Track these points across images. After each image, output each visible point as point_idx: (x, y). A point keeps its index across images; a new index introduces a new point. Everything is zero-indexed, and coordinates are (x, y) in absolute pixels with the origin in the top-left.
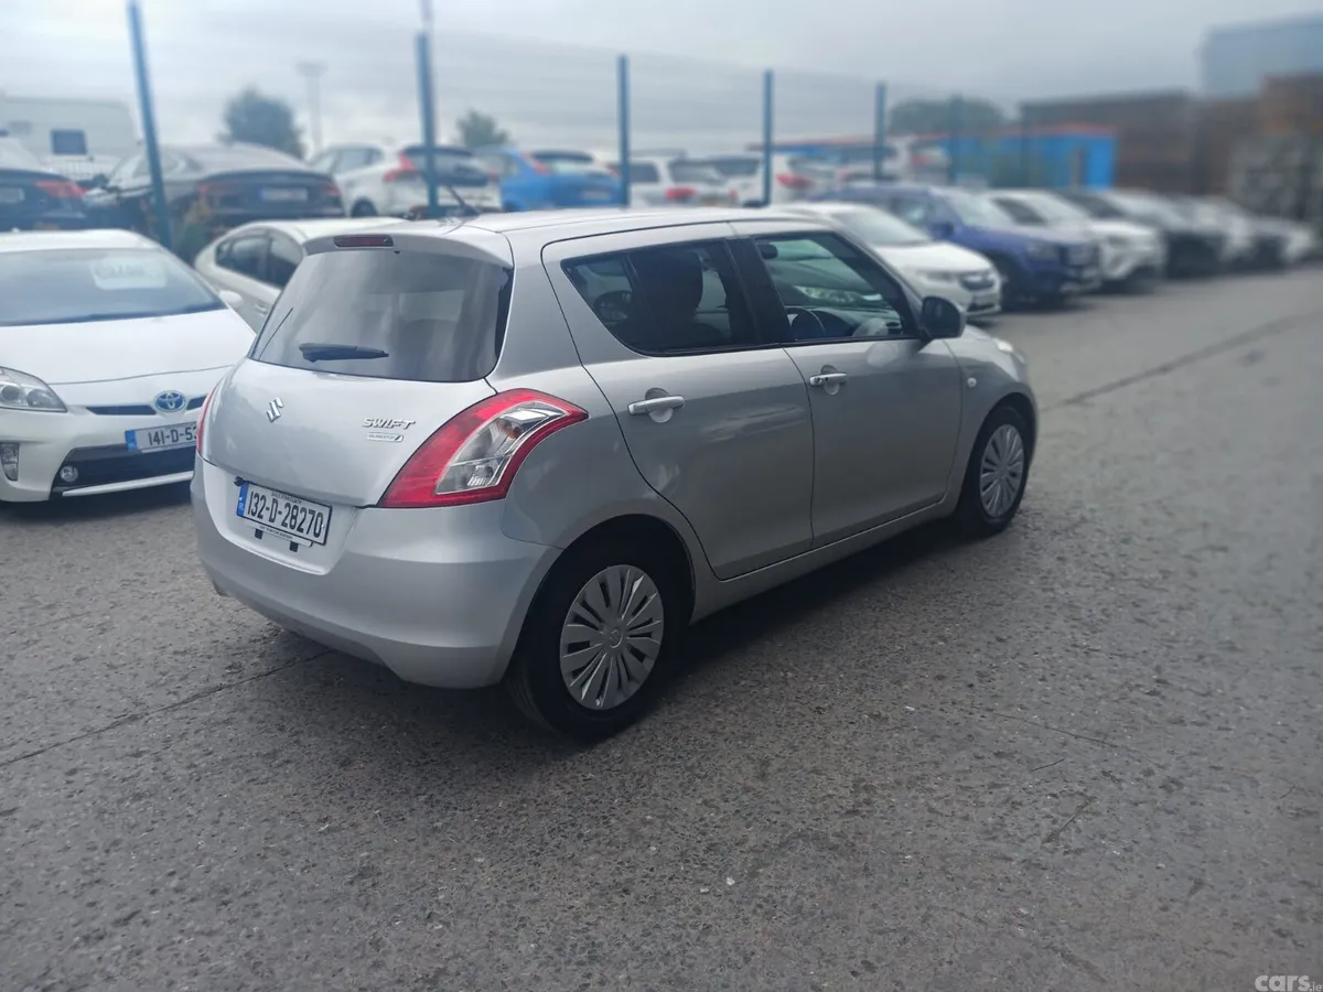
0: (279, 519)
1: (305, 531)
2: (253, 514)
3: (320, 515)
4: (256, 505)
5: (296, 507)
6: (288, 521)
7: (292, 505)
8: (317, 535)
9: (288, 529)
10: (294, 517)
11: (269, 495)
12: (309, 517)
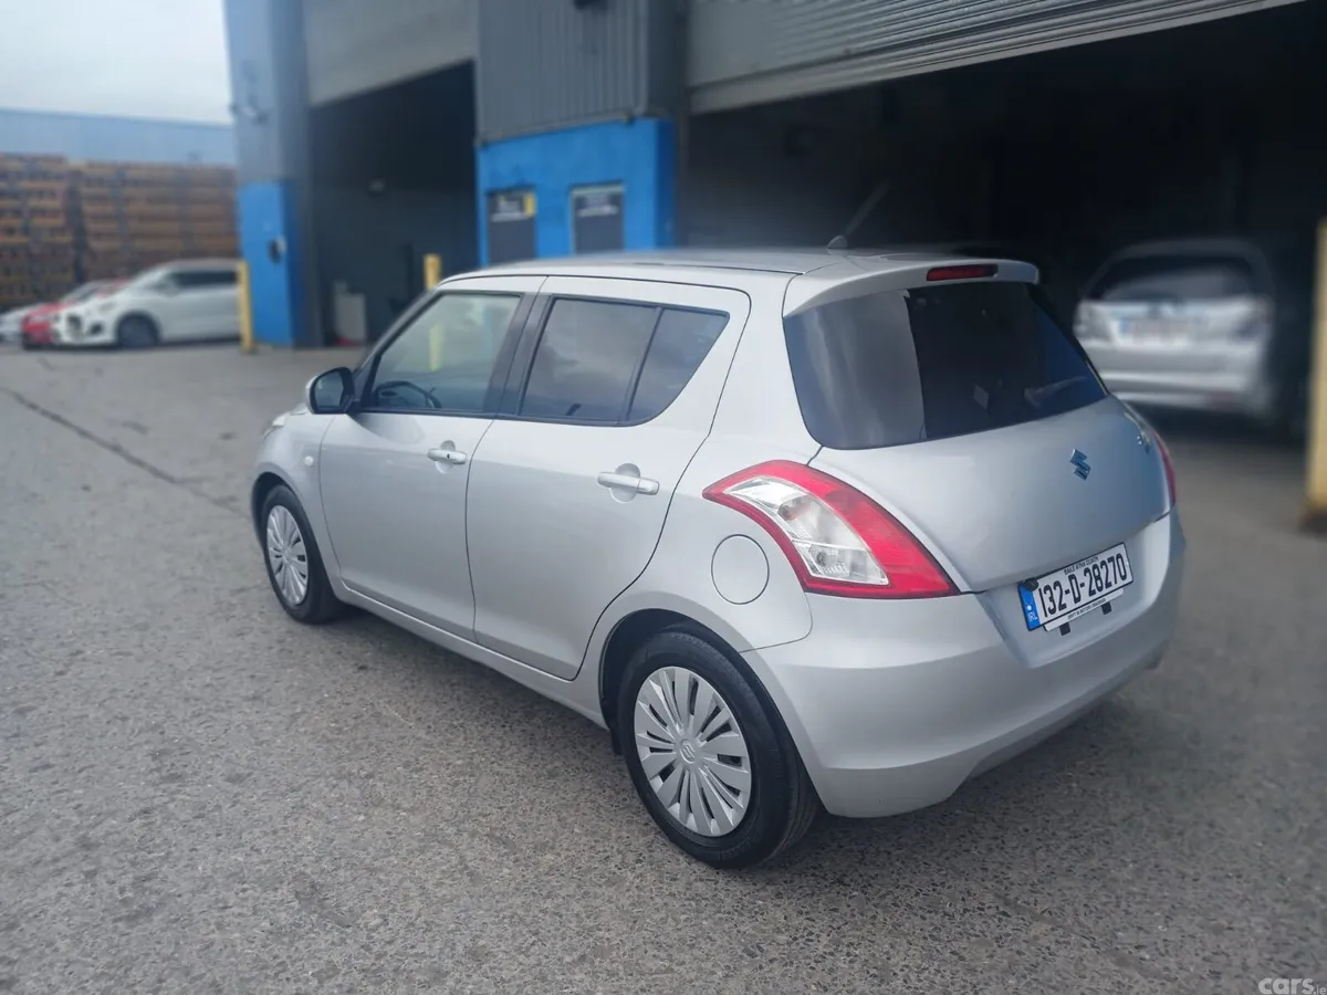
0: (1084, 591)
1: (1113, 583)
2: (1052, 612)
3: (1119, 556)
4: (1051, 599)
5: (1095, 567)
6: (1094, 587)
7: (1091, 567)
8: (1124, 578)
9: (1098, 594)
10: (1098, 578)
11: (1062, 577)
12: (1110, 565)
